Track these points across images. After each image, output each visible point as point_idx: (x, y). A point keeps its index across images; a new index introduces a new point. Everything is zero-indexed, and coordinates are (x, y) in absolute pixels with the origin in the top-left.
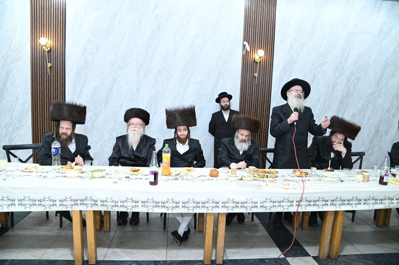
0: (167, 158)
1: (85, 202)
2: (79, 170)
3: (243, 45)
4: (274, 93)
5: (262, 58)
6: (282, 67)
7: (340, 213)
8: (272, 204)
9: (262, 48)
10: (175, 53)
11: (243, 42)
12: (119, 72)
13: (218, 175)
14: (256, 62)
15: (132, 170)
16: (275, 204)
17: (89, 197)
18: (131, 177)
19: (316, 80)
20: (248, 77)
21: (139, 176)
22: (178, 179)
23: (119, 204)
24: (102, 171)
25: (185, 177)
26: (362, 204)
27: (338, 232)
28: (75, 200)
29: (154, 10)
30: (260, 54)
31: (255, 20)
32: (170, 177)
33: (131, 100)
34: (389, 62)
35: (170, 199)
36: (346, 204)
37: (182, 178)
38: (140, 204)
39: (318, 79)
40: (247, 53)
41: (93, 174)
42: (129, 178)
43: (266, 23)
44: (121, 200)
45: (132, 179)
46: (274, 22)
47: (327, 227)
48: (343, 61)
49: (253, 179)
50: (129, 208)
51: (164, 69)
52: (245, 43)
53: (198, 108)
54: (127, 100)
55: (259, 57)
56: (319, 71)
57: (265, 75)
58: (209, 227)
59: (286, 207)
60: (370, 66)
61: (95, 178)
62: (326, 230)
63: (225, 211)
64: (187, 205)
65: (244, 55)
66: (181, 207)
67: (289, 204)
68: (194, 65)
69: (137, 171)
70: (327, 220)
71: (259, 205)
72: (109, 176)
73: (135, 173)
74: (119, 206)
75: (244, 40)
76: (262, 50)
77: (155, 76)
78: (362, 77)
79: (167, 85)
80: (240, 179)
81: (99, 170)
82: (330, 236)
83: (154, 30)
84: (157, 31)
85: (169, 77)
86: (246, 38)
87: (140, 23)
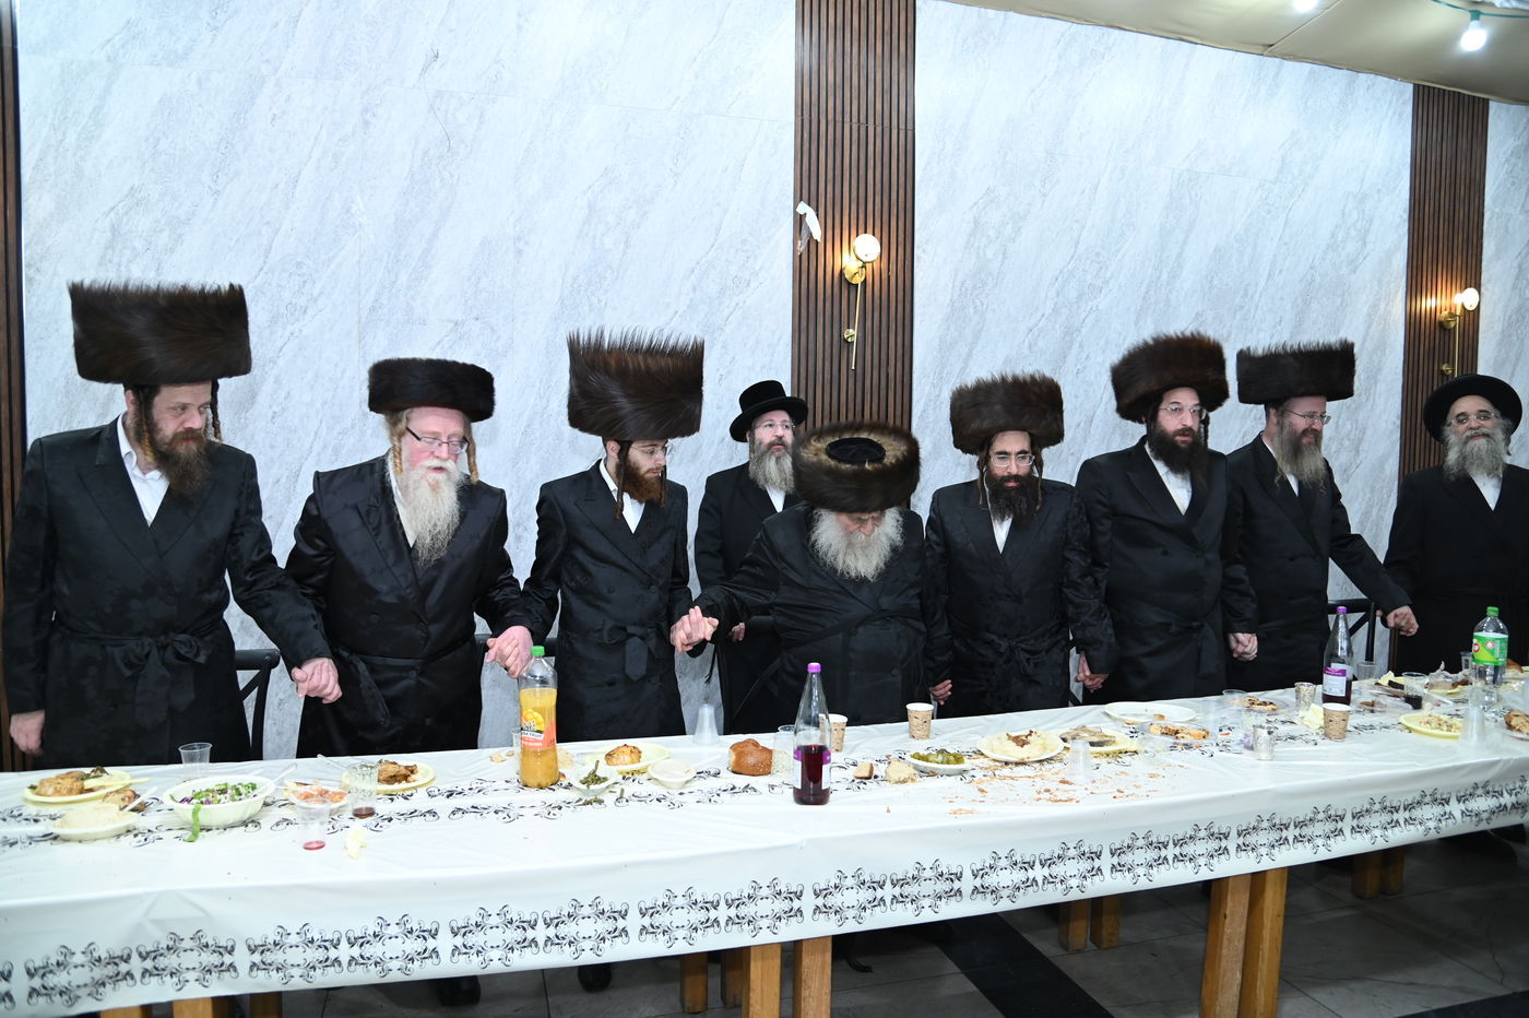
0: (541, 711)
1: (170, 961)
2: (122, 796)
3: (794, 216)
4: (922, 403)
5: (869, 266)
6: (948, 301)
7: (1270, 878)
8: (1018, 876)
9: (870, 229)
10: (519, 252)
11: (795, 206)
12: (279, 334)
13: (770, 766)
14: (849, 284)
15: (384, 776)
16: (1031, 874)
17: (186, 933)
18: (383, 807)
19: (1074, 351)
20: (820, 345)
21: (420, 801)
22: (600, 797)
23: (344, 952)
24: (242, 790)
25: (630, 788)
26: (1347, 832)
27: (1266, 955)
28: (113, 960)
29: (425, 69)
30: (862, 253)
31: (839, 118)
32: (559, 795)
33: (336, 451)
34: (1318, 278)
35: (586, 903)
36: (1291, 840)
37: (618, 795)
38: (445, 942)
39: (1081, 346)
40: (813, 246)
41: (201, 815)
42: (370, 813)
43: (879, 129)
44: (351, 935)
45: (390, 820)
46: (910, 126)
47: (1229, 940)
48: (1165, 276)
49: (916, 767)
50: (395, 965)
51: (477, 319)
52: (803, 208)
54: (319, 454)
55: (861, 264)
56: (1083, 316)
57: (884, 335)
58: (762, 1005)
59: (1074, 882)
60: (1258, 294)
61: (208, 830)
62: (1225, 951)
63: (829, 927)
64: (663, 919)
65: (801, 256)
66: (634, 932)
67: (1085, 865)
68: (600, 301)
69: (406, 778)
70: (1228, 913)
71: (967, 884)
72: (277, 813)
73: (396, 787)
74: (345, 960)
75: (798, 198)
76: (869, 237)
77: (438, 348)
78: (1233, 336)
80: (867, 775)
81: (223, 791)
82: (1239, 976)
83: (426, 153)
84: (441, 157)
85: (500, 350)
86: (806, 188)
87: (366, 124)
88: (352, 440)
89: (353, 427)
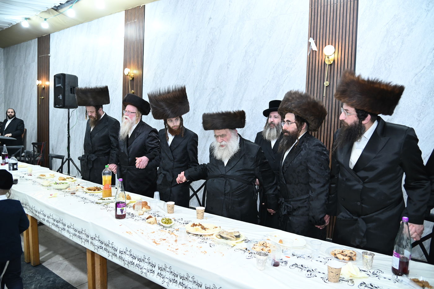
3: (308, 43)
10: (228, 68)
11: (309, 39)
20: (316, 88)
33: (188, 122)
40: (314, 53)
42: (74, 194)
44: (38, 211)
51: (218, 87)
52: (311, 40)
53: (252, 133)
65: (310, 57)
68: (247, 79)
73: (89, 191)
75: (309, 37)
76: (330, 46)
77: (209, 96)
79: (220, 105)
83: (208, 45)
84: (211, 45)
85: (223, 95)
86: (313, 33)
87: (197, 40)
88: (191, 120)
89: (192, 116)
